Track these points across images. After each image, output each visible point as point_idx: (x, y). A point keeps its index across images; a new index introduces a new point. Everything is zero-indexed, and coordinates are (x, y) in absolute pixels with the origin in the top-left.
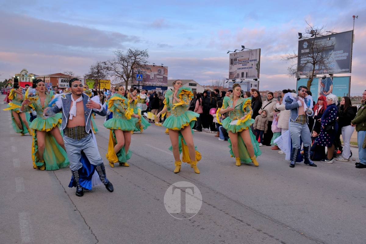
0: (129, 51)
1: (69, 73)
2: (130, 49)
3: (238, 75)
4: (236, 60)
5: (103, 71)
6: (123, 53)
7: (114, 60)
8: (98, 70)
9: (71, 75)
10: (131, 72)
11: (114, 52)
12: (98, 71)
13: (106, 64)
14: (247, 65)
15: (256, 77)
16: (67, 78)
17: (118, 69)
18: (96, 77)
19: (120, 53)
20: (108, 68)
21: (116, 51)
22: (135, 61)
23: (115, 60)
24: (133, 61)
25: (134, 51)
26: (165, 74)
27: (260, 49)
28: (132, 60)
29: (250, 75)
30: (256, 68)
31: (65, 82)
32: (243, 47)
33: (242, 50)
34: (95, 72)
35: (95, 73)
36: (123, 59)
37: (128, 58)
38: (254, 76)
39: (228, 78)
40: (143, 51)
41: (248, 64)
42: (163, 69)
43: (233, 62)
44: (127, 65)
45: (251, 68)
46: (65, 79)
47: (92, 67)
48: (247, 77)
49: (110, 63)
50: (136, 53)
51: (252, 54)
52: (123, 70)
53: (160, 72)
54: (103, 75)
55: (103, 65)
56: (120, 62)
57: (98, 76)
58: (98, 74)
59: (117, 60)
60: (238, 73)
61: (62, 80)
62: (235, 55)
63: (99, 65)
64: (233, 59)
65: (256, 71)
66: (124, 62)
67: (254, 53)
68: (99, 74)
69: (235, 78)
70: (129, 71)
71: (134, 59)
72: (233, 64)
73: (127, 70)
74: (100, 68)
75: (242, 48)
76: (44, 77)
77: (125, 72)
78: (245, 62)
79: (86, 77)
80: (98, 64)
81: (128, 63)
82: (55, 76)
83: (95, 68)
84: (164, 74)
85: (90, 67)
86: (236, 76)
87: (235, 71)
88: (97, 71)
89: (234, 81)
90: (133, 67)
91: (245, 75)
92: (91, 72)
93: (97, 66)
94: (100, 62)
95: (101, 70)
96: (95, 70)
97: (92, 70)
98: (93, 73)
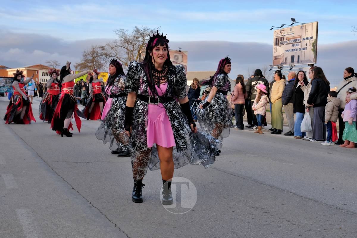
0: (136, 29)
1: (53, 63)
2: (136, 27)
3: (286, 59)
4: (282, 39)
5: (100, 58)
6: (126, 33)
7: (116, 41)
8: (93, 57)
9: (56, 65)
10: (138, 59)
11: (115, 32)
13: (104, 49)
14: (298, 45)
15: (313, 61)
17: (120, 54)
18: (90, 67)
19: (123, 32)
20: (106, 55)
21: (119, 29)
22: (143, 44)
23: (116, 43)
24: (141, 43)
25: (142, 30)
26: (184, 61)
27: (317, 23)
28: (139, 41)
29: (303, 59)
30: (312, 49)
31: (48, 76)
32: (293, 20)
33: (292, 24)
34: (89, 60)
36: (127, 41)
37: (134, 39)
38: (310, 61)
39: (273, 65)
40: (155, 29)
41: (300, 44)
42: (181, 55)
43: (279, 42)
44: (132, 49)
45: (305, 49)
46: (47, 71)
47: (84, 53)
48: (298, 61)
49: (110, 46)
50: (145, 33)
51: (307, 30)
52: (126, 56)
53: (177, 59)
54: (100, 64)
55: (100, 51)
56: (124, 44)
58: (93, 63)
59: (120, 42)
60: (286, 57)
61: (43, 73)
62: (282, 32)
63: (95, 50)
64: (279, 38)
65: (312, 53)
66: (128, 45)
67: (309, 29)
68: (95, 63)
69: (281, 64)
70: (135, 58)
71: (142, 41)
72: (279, 45)
73: (133, 55)
74: (95, 54)
75: (292, 22)
77: (130, 59)
78: (296, 41)
79: (76, 66)
80: (94, 49)
81: (134, 47)
82: (33, 68)
83: (88, 54)
84: (182, 62)
85: (83, 54)
86: (283, 61)
87: (282, 55)
88: (91, 58)
89: (280, 68)
90: (141, 52)
91: (296, 59)
92: (84, 60)
93: (92, 52)
94: (96, 46)
95: (96, 58)
96: (89, 57)
97: (85, 57)
98: (86, 61)
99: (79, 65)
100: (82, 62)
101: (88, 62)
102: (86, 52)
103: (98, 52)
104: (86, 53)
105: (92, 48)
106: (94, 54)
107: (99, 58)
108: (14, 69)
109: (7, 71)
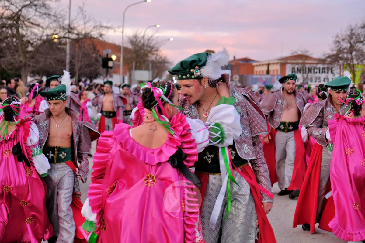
8: (351, 44)
12: (352, 46)
16: (298, 64)
18: (347, 59)
34: (344, 49)
35: (345, 51)
54: (363, 54)
57: (352, 57)
58: (351, 53)
61: (293, 68)
63: (354, 31)
68: (354, 53)
80: (352, 30)
83: (343, 40)
85: (334, 39)
88: (349, 45)
92: (336, 49)
93: (349, 36)
94: (356, 25)
95: (357, 45)
96: (344, 44)
97: (338, 44)
98: (340, 51)
99: (329, 57)
100: (332, 53)
101: (343, 52)
102: (340, 36)
103: (360, 35)
104: (339, 38)
105: (349, 28)
106: (352, 38)
107: (360, 45)
108: (262, 63)
109: (253, 67)
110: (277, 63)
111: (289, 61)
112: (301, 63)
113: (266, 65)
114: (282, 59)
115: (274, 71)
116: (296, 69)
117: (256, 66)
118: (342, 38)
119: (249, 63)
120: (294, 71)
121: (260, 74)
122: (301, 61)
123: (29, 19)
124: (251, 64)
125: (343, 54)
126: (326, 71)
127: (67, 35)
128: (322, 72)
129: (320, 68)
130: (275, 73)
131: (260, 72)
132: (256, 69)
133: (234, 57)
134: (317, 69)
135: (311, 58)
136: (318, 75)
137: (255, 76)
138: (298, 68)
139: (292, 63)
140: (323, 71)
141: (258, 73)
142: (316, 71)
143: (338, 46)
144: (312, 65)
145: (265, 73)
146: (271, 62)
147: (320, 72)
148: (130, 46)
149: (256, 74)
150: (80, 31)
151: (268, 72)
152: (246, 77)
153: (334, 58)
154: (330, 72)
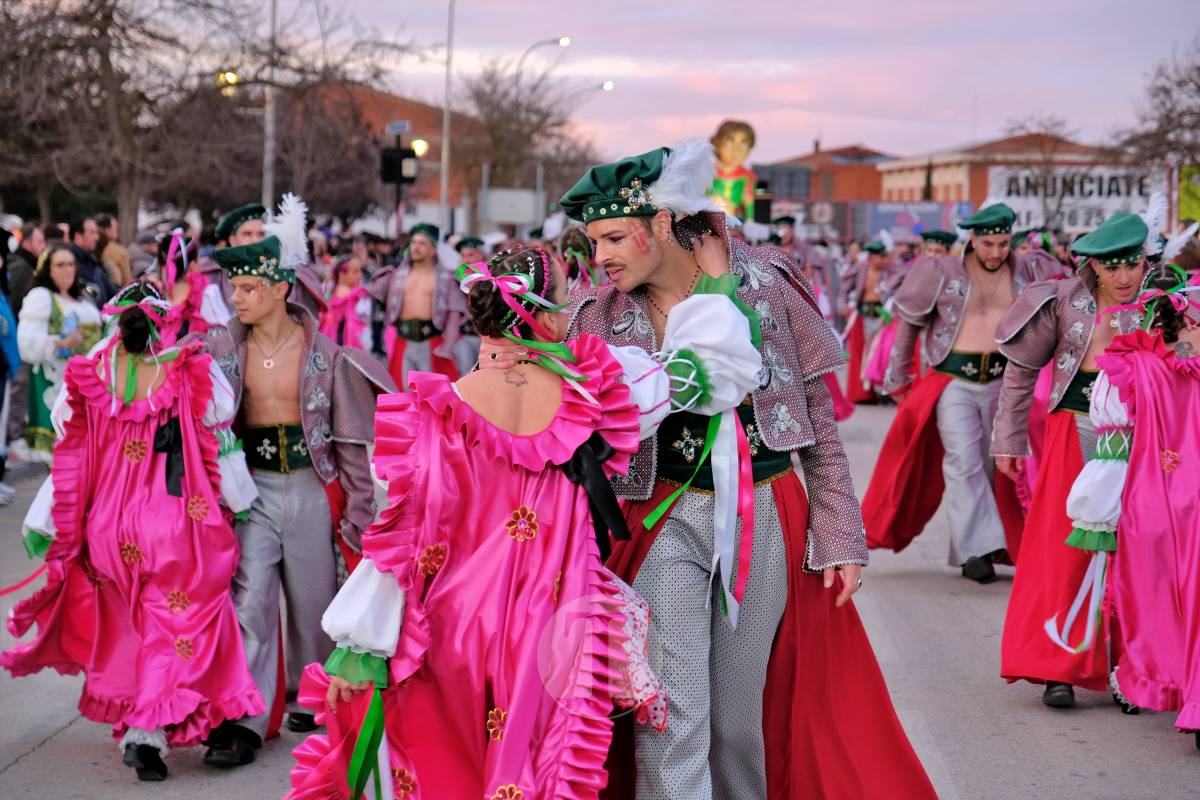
16: (1027, 164)
18: (1192, 148)
34: (1182, 114)
35: (1187, 120)
61: (1013, 180)
76: (929, 169)
83: (1181, 84)
85: (1149, 82)
92: (1156, 114)
96: (1184, 97)
97: (1162, 96)
98: (1169, 121)
99: (1132, 142)
101: (1181, 126)
102: (1170, 71)
104: (1168, 78)
108: (909, 164)
109: (879, 175)
110: (959, 164)
111: (999, 157)
112: (1038, 164)
113: (922, 168)
114: (974, 150)
115: (947, 188)
116: (1022, 183)
117: (890, 172)
118: (1175, 77)
119: (868, 162)
120: (1014, 187)
121: (900, 201)
122: (1038, 156)
123: (140, 21)
124: (873, 167)
125: (1178, 131)
126: (1123, 188)
127: (265, 75)
128: (1110, 193)
129: (1101, 179)
130: (953, 196)
131: (901, 192)
132: (890, 183)
133: (817, 145)
134: (1091, 181)
135: (1072, 147)
136: (1095, 201)
137: (884, 208)
138: (1027, 180)
139: (1008, 164)
140: (1114, 187)
141: (895, 197)
142: (1088, 187)
143: (1163, 103)
144: (1074, 170)
145: (918, 195)
146: (936, 160)
147: (1100, 193)
148: (472, 110)
149: (890, 201)
150: (309, 59)
151: (928, 193)
152: (854, 210)
153: (1148, 143)
154: (1135, 191)
